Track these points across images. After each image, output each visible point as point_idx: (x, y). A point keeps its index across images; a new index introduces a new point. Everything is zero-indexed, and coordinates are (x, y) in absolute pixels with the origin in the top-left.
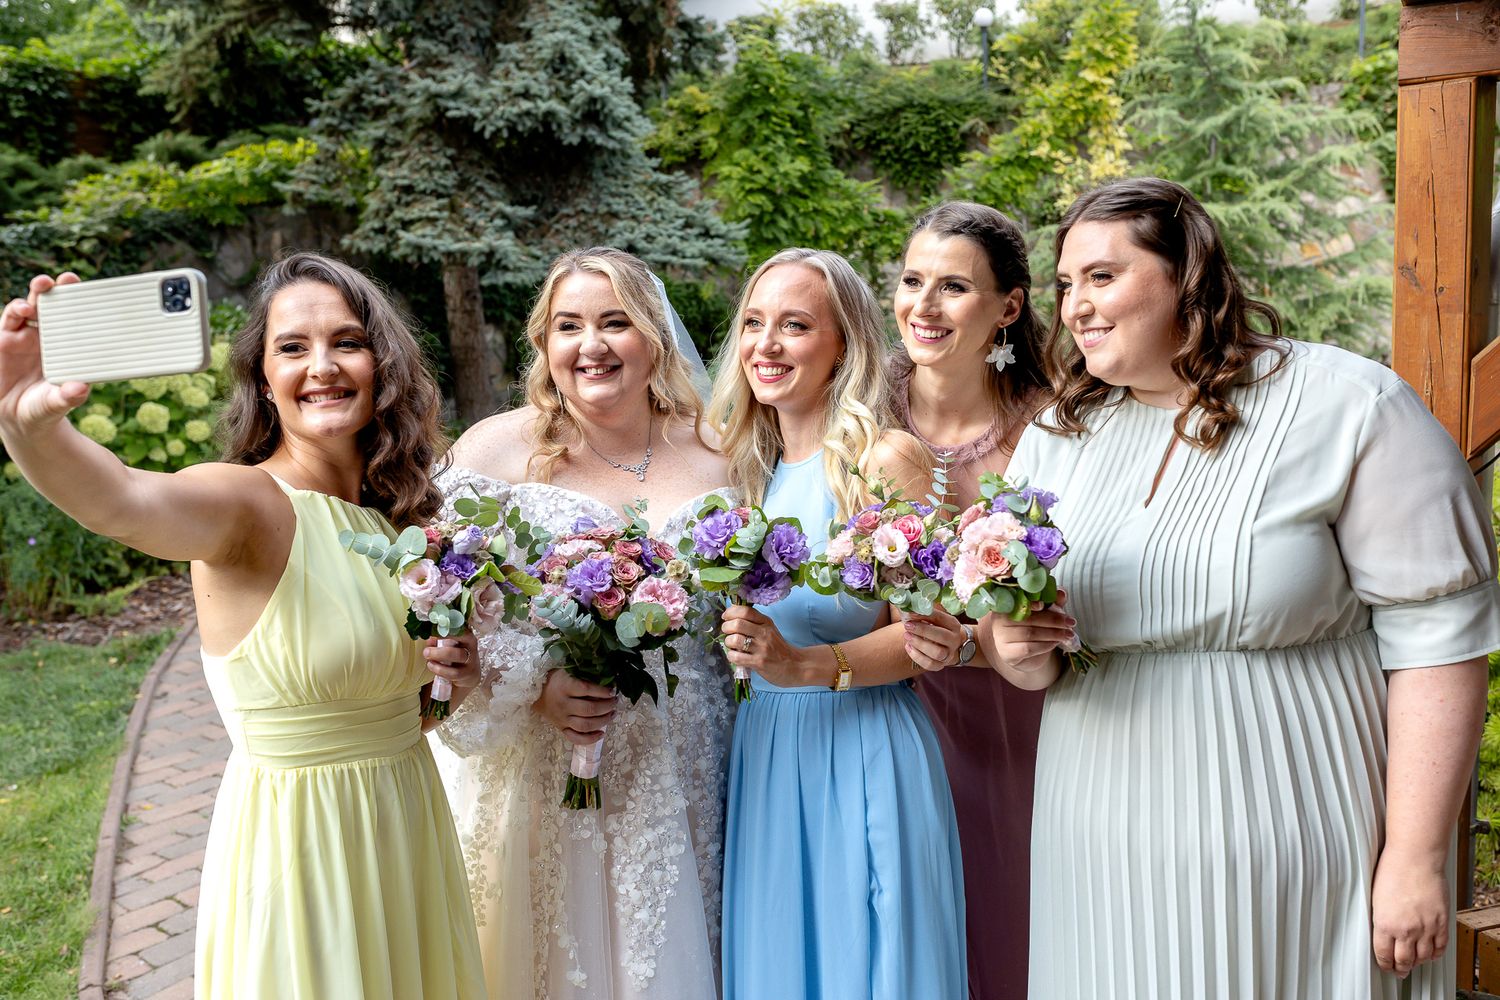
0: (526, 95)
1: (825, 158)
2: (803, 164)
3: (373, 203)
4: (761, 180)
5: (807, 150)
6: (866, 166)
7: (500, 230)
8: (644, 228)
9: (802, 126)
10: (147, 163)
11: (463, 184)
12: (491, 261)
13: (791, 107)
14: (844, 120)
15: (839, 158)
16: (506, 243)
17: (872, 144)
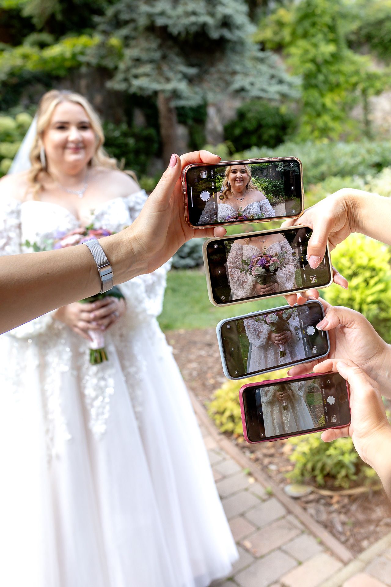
0: (194, 13)
1: (343, 45)
2: (331, 48)
3: (122, 66)
4: (310, 56)
5: (335, 41)
6: (366, 48)
7: (180, 80)
8: (250, 79)
9: (332, 28)
10: (26, 48)
11: (164, 57)
12: (175, 94)
13: (327, 19)
14: (354, 26)
15: (351, 45)
16: (183, 86)
17: (369, 38)
